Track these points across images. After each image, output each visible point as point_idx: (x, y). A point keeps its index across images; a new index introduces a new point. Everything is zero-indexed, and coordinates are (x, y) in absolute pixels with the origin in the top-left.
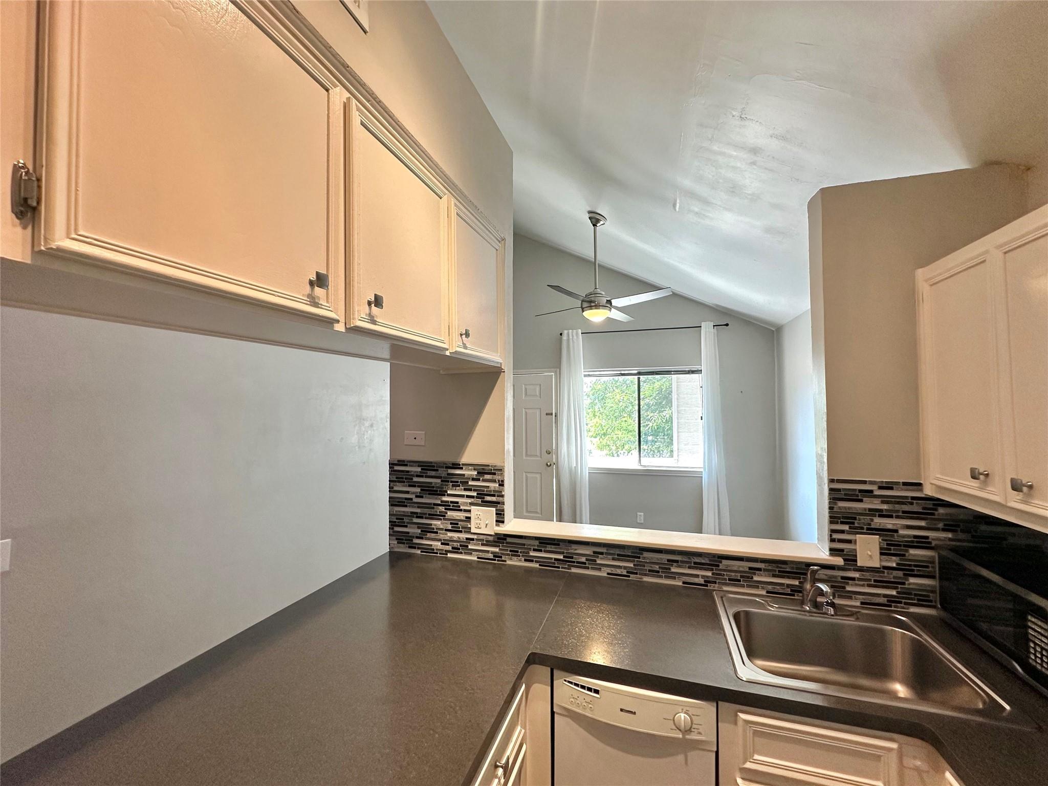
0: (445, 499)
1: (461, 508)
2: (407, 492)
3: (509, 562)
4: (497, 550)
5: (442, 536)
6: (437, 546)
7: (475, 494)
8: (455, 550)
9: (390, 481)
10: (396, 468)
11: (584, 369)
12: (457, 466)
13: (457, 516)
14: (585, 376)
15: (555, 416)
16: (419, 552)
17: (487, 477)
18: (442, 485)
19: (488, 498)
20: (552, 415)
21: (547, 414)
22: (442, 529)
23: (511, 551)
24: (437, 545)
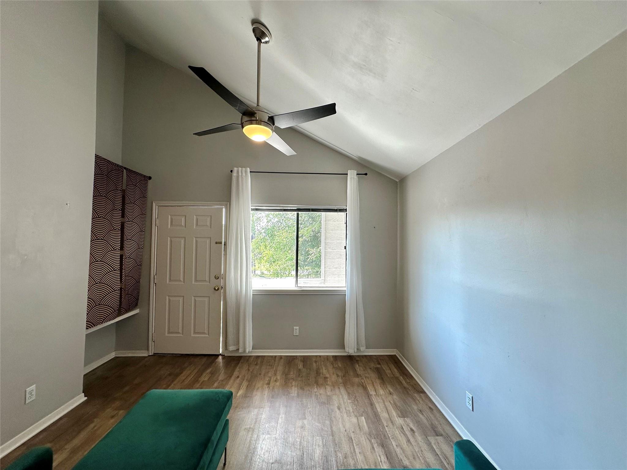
11: (251, 204)
14: (253, 210)
15: (225, 245)
20: (221, 244)
21: (216, 243)
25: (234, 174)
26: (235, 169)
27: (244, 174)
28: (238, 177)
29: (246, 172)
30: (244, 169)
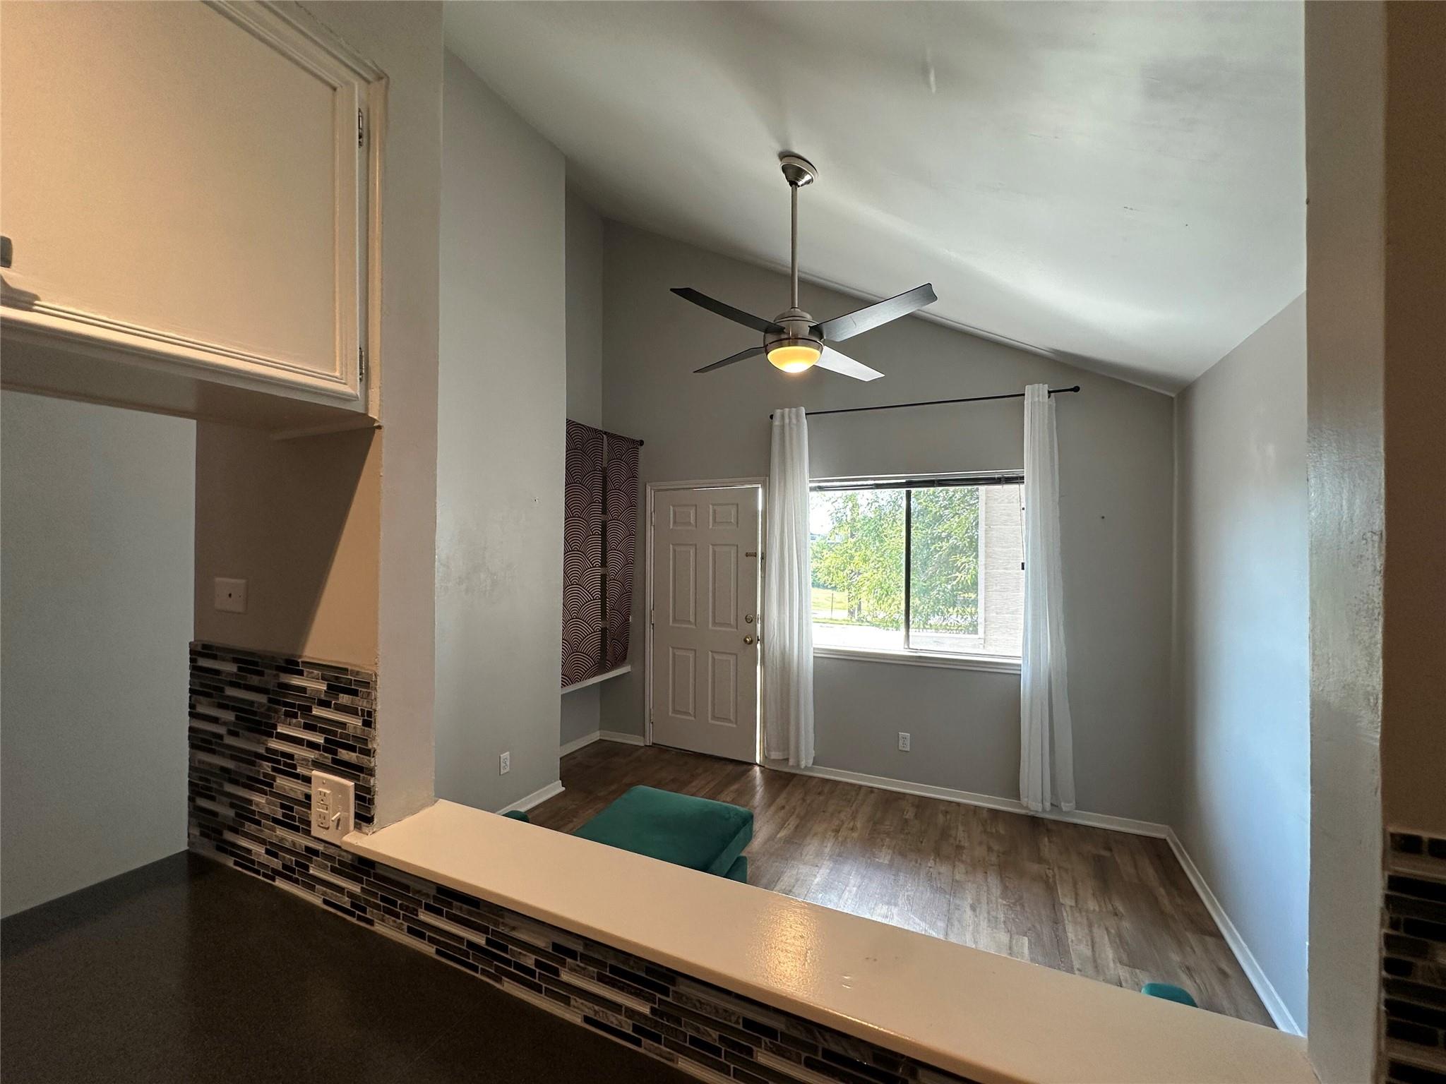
0: (275, 744)
1: (299, 770)
2: (215, 720)
3: (379, 928)
4: (356, 888)
5: (266, 834)
6: (259, 855)
7: (319, 739)
8: (287, 873)
9: (191, 691)
10: (203, 662)
11: (810, 477)
12: (292, 666)
13: (291, 789)
15: (762, 558)
16: (230, 862)
17: (344, 699)
18: (269, 709)
19: (344, 755)
20: (756, 556)
21: (747, 555)
22: (266, 817)
23: (383, 899)
24: (258, 850)
25: (777, 422)
26: (778, 412)
27: (794, 421)
28: (783, 427)
29: (798, 416)
30: (794, 410)
